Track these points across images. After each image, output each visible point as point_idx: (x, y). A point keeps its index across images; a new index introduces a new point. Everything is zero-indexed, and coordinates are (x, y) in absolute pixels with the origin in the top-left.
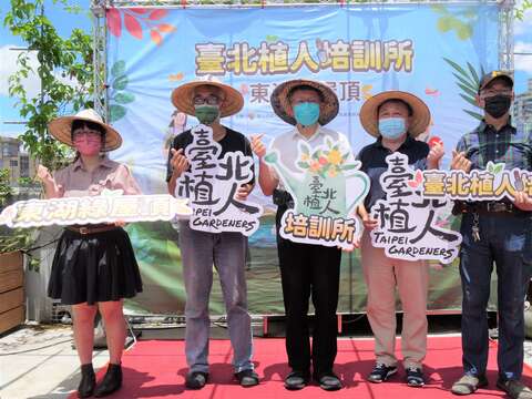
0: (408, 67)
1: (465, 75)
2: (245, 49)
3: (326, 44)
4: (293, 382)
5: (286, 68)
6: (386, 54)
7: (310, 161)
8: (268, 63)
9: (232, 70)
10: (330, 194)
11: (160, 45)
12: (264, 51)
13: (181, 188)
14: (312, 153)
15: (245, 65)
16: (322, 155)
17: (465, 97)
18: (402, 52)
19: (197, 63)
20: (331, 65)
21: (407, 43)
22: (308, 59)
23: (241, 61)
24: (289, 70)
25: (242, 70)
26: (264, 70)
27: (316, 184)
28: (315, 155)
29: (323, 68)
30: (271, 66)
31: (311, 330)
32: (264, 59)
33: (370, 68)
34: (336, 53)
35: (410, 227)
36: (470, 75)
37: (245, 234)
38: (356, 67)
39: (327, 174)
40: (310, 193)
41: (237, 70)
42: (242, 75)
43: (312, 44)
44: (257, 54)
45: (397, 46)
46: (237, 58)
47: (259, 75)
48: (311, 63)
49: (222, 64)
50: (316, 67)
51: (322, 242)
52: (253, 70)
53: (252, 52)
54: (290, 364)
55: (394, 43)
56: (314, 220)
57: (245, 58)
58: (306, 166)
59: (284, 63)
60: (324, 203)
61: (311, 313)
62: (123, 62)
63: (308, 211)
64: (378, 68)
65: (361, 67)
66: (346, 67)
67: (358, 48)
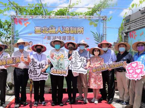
0: (82, 33)
1: (95, 35)
2: (46, 28)
3: (64, 27)
4: (53, 104)
5: (55, 33)
6: (78, 30)
7: (57, 57)
8: (51, 31)
9: (43, 33)
10: (61, 64)
11: (26, 26)
12: (50, 29)
13: (30, 72)
14: (57, 55)
15: (46, 32)
16: (59, 56)
17: (95, 40)
18: (81, 30)
19: (35, 31)
20: (65, 32)
21: (82, 28)
22: (60, 31)
23: (45, 31)
24: (56, 33)
25: (45, 33)
26: (50, 33)
27: (58, 62)
28: (58, 56)
29: (64, 33)
30: (52, 32)
31: (57, 92)
32: (50, 30)
33: (74, 33)
34: (67, 29)
35: (78, 66)
36: (96, 35)
37: (45, 80)
38: (71, 33)
39: (61, 60)
40: (57, 64)
41: (44, 33)
42: (45, 34)
43: (61, 27)
44: (49, 29)
45: (80, 28)
46: (44, 30)
47: (49, 34)
48: (61, 32)
49: (41, 31)
50: (62, 33)
51: (60, 75)
52: (47, 33)
53: (48, 29)
54: (52, 100)
55: (79, 28)
56: (58, 70)
57: (46, 30)
58: (56, 58)
59: (55, 31)
60: (60, 66)
61: (58, 88)
62: (18, 30)
63: (56, 68)
64: (76, 33)
65: (72, 33)
66: (68, 33)
67: (71, 28)
